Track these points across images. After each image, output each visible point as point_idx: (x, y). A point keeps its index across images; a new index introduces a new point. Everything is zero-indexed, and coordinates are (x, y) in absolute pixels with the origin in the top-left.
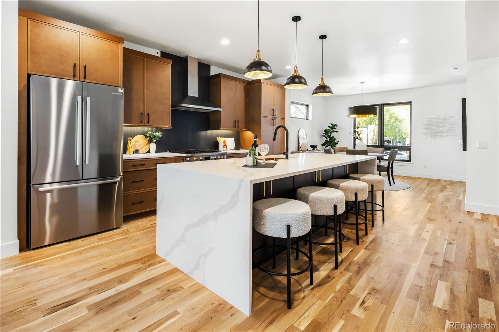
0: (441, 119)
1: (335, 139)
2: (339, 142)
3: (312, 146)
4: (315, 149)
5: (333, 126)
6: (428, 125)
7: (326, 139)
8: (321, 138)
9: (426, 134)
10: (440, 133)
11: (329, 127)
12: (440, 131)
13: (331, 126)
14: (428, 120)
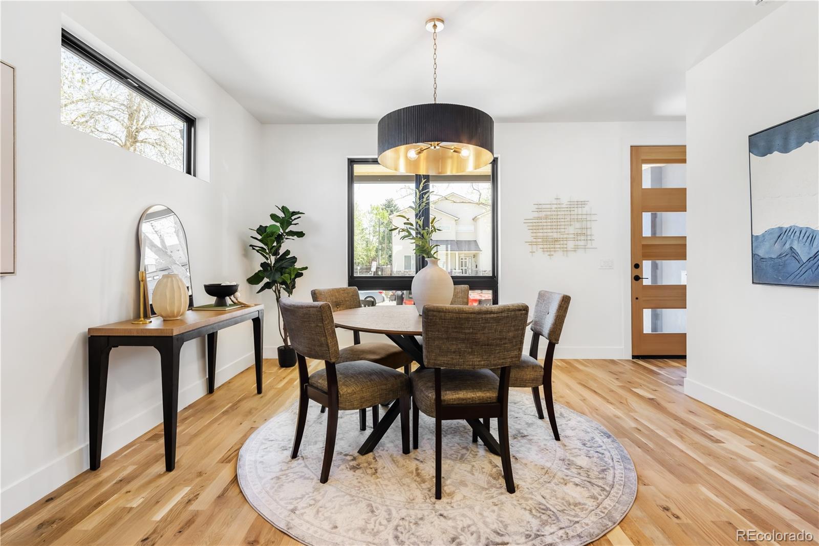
0: (564, 206)
1: (294, 260)
2: (306, 268)
3: (212, 290)
4: (227, 298)
5: (287, 217)
6: (536, 221)
7: (263, 260)
8: (246, 255)
9: (531, 243)
10: (562, 242)
11: (274, 217)
12: (562, 236)
13: (281, 215)
14: (536, 206)
